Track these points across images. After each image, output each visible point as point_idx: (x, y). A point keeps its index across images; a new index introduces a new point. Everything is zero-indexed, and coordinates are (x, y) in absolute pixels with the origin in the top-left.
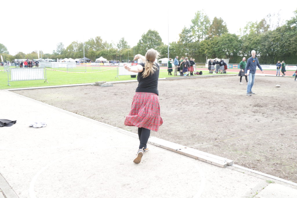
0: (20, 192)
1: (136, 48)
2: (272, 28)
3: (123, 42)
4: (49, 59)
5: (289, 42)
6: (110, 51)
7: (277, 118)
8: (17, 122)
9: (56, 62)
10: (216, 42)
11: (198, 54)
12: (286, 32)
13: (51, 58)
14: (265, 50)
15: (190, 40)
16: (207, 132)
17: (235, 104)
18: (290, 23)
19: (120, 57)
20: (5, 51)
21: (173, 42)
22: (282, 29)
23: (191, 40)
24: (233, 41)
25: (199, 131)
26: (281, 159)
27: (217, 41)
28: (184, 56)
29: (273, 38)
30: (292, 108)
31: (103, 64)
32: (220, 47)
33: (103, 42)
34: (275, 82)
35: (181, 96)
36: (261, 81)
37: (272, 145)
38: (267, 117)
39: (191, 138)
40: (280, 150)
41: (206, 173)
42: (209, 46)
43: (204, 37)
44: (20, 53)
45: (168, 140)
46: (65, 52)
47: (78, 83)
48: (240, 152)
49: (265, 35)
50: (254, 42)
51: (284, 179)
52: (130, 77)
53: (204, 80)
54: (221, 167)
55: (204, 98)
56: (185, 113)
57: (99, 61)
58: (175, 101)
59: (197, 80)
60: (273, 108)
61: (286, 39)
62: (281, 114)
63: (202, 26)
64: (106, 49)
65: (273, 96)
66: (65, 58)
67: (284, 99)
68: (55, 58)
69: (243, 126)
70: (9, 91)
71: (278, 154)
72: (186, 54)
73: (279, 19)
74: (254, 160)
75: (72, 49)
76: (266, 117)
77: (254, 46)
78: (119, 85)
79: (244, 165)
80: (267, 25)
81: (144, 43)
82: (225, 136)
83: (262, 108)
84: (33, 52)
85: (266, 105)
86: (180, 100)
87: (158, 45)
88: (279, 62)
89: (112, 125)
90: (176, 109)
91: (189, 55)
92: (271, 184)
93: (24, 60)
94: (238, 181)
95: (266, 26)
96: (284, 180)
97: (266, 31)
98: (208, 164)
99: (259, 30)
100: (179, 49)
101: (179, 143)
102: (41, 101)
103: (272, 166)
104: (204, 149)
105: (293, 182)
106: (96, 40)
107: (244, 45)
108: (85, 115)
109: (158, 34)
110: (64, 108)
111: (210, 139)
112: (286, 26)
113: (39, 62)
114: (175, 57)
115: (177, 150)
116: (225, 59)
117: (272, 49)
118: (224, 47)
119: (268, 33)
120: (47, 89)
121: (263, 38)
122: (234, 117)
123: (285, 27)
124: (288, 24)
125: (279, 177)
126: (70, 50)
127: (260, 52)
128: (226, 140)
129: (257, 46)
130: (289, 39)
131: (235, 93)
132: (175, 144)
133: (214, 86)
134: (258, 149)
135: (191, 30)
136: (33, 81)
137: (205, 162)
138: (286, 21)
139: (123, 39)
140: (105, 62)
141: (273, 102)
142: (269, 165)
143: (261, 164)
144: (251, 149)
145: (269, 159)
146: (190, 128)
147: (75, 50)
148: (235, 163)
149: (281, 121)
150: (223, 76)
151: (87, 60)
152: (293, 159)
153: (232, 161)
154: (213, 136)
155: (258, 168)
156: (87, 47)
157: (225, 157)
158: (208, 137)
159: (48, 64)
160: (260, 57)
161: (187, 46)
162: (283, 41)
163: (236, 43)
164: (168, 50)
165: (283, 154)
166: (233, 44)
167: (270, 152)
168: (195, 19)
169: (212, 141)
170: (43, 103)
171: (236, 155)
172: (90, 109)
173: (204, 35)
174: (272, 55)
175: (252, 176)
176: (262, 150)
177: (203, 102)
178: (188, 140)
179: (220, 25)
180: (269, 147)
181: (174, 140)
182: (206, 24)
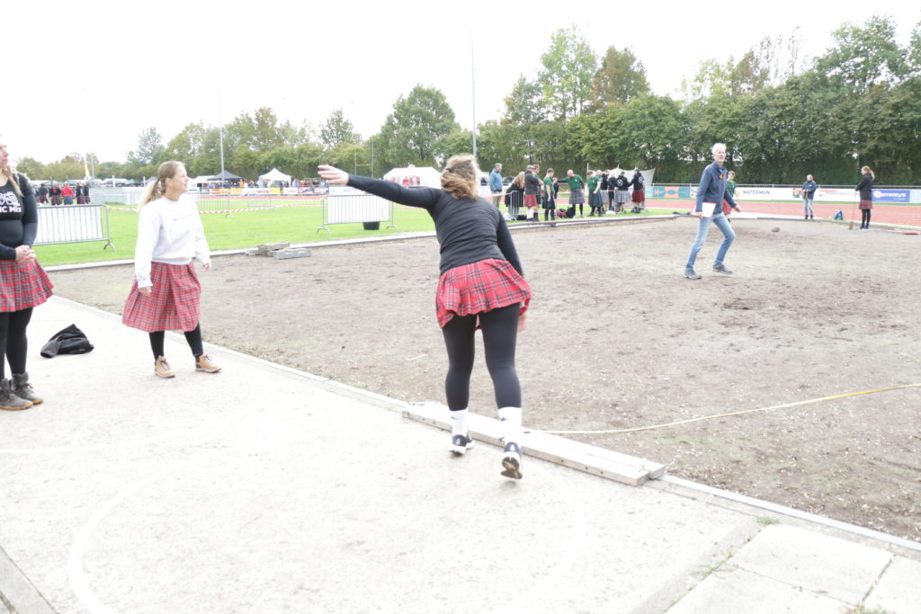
1: (377, 140)
2: (775, 81)
3: (339, 120)
4: (116, 177)
5: (824, 120)
6: (301, 151)
7: (790, 340)
9: (135, 188)
10: (614, 121)
11: (563, 158)
12: (816, 92)
13: (122, 173)
14: (757, 144)
15: (537, 116)
16: (590, 386)
17: (671, 301)
18: (823, 65)
21: (489, 122)
22: (802, 83)
23: (543, 114)
24: (664, 118)
25: (566, 383)
26: (800, 455)
27: (618, 119)
28: (522, 160)
29: (777, 107)
30: (830, 309)
31: (282, 189)
32: (625, 136)
33: (277, 125)
34: (786, 236)
36: (745, 234)
37: (776, 419)
38: (762, 338)
39: (542, 403)
40: (795, 430)
41: (587, 503)
42: (593, 132)
43: (578, 106)
49: (754, 101)
50: (724, 120)
52: (363, 228)
54: (630, 485)
55: (580, 285)
57: (268, 181)
60: (779, 312)
61: (815, 112)
62: (802, 328)
63: (576, 75)
64: (288, 146)
65: (780, 275)
67: (811, 284)
69: (692, 366)
71: (790, 443)
72: (527, 157)
73: (794, 54)
74: (725, 462)
75: (185, 147)
76: (758, 339)
77: (724, 131)
78: (331, 251)
79: (697, 477)
80: (761, 71)
81: (401, 126)
82: (641, 395)
83: (746, 313)
84: (67, 157)
85: (761, 303)
87: (443, 132)
89: (310, 372)
92: (770, 526)
94: (678, 523)
95: (757, 73)
96: (808, 513)
97: (760, 86)
98: (593, 477)
99: (737, 84)
100: (505, 144)
102: (96, 305)
103: (774, 477)
105: (830, 517)
106: (257, 119)
107: (696, 130)
108: (227, 343)
109: (443, 98)
111: (597, 404)
112: (814, 76)
117: (777, 141)
118: (637, 136)
119: (763, 95)
120: (110, 270)
121: (751, 108)
122: (666, 340)
123: (810, 75)
124: (820, 68)
125: (793, 507)
126: (179, 150)
127: (744, 150)
128: (645, 408)
129: (733, 130)
130: (822, 110)
131: (672, 270)
133: (610, 250)
134: (736, 429)
135: (541, 86)
136: (68, 246)
137: (584, 470)
138: (813, 60)
139: (339, 113)
141: (781, 293)
142: (765, 472)
143: (744, 473)
144: (716, 429)
145: (767, 457)
146: (539, 374)
147: (194, 150)
148: (669, 471)
149: (802, 348)
150: (635, 221)
151: (233, 180)
152: (833, 455)
153: (662, 466)
154: (607, 395)
155: (735, 484)
156: (230, 141)
157: (640, 456)
158: (591, 399)
159: (115, 194)
160: (741, 165)
161: (530, 132)
162: (807, 116)
163: (672, 123)
164: (472, 147)
165: (805, 442)
166: (663, 126)
167: (770, 438)
168: (553, 53)
169: (603, 412)
170: (101, 311)
171: (673, 450)
172: (243, 326)
173: (578, 99)
174: (776, 159)
175: (717, 508)
176: (747, 432)
177: (576, 298)
178: (534, 409)
179: (624, 73)
180: (766, 424)
181: (492, 410)
182: (585, 67)
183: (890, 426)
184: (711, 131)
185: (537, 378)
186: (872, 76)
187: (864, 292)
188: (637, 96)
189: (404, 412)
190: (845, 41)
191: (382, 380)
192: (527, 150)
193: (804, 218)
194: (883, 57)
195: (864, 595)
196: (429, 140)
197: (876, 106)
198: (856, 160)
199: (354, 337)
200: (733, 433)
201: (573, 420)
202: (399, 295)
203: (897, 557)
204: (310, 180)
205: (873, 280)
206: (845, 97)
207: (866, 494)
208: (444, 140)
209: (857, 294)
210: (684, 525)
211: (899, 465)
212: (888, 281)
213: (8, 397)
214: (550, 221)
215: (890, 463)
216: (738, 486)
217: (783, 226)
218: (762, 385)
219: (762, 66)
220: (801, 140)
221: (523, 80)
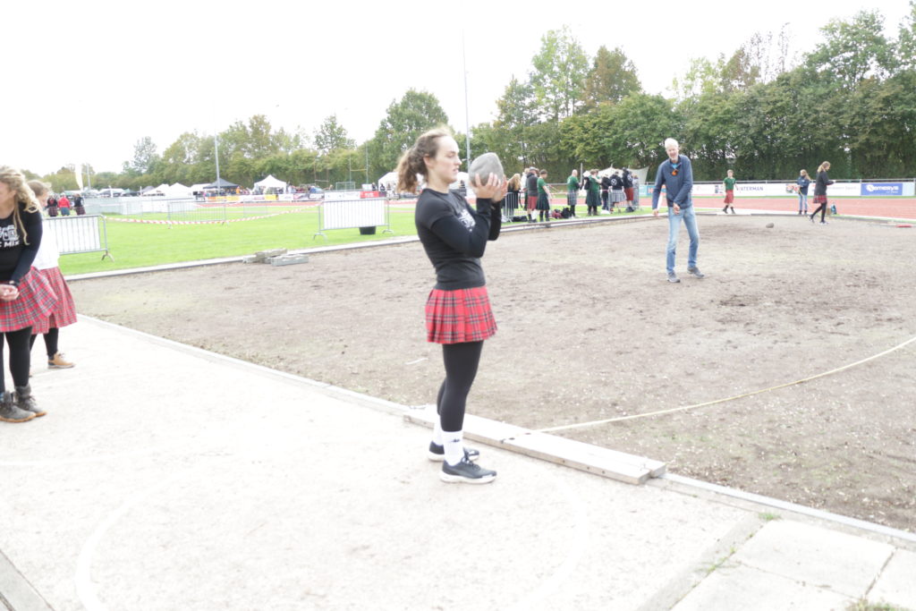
1: (372, 145)
2: (767, 77)
3: (332, 128)
4: (113, 187)
5: (815, 116)
6: (296, 158)
7: (787, 335)
9: (131, 198)
10: (606, 121)
11: (557, 159)
12: (806, 87)
13: (117, 184)
14: (749, 141)
15: (530, 118)
16: (590, 386)
17: (668, 299)
18: (813, 60)
19: (325, 175)
21: (481, 125)
22: (793, 79)
23: (535, 115)
24: (656, 117)
25: (565, 384)
26: (800, 450)
27: (610, 119)
28: (516, 162)
29: (768, 104)
30: (827, 304)
31: (277, 196)
32: (618, 136)
33: (272, 132)
34: (780, 231)
35: (512, 284)
36: (739, 230)
37: (775, 414)
38: (759, 334)
39: (542, 404)
40: (794, 425)
41: (589, 502)
42: (586, 133)
43: (570, 106)
46: (161, 167)
47: (204, 256)
48: (683, 438)
49: (746, 98)
50: (716, 118)
52: (359, 232)
54: (632, 484)
55: (576, 285)
56: (522, 333)
57: (264, 188)
59: (554, 235)
60: (775, 307)
61: (807, 107)
62: (798, 323)
63: (565, 74)
64: (282, 152)
65: (775, 271)
66: (161, 184)
67: (806, 279)
68: (133, 184)
69: (690, 363)
71: (789, 438)
72: (521, 158)
73: (784, 51)
74: (725, 459)
75: (181, 155)
76: (755, 335)
77: (716, 128)
78: (327, 257)
79: (698, 475)
80: (752, 69)
81: (394, 130)
82: (640, 394)
83: (742, 309)
84: (63, 168)
85: (757, 300)
86: (508, 294)
89: (311, 378)
91: (529, 161)
92: (772, 521)
94: (680, 521)
95: (749, 71)
96: (808, 508)
97: (751, 83)
98: (595, 477)
99: (728, 81)
100: (498, 146)
101: (508, 420)
102: (96, 316)
103: (774, 473)
104: (581, 433)
105: (831, 512)
106: (252, 126)
107: (688, 127)
108: (228, 351)
109: (437, 102)
110: (167, 333)
111: (597, 404)
112: (805, 71)
115: (502, 442)
117: (769, 137)
118: (630, 135)
119: (754, 91)
120: (112, 278)
121: (743, 105)
122: (664, 339)
123: (801, 71)
124: (810, 63)
125: (795, 502)
126: (175, 159)
127: (736, 147)
128: (645, 406)
129: (725, 128)
130: (813, 105)
132: (497, 422)
133: (606, 250)
134: (734, 426)
135: (533, 87)
136: (67, 256)
137: (587, 470)
138: (803, 56)
139: (333, 119)
141: (776, 289)
142: (765, 468)
143: (744, 469)
144: (715, 427)
145: (767, 453)
146: (539, 375)
147: (189, 158)
148: (670, 469)
149: (799, 343)
151: (228, 188)
152: (832, 450)
153: (662, 464)
154: (606, 395)
155: (735, 480)
156: (226, 149)
157: (641, 455)
158: (591, 398)
159: (112, 204)
160: (734, 162)
161: (524, 134)
162: (799, 112)
163: (664, 121)
164: (466, 150)
165: (804, 437)
166: (656, 125)
167: (770, 434)
168: (544, 55)
169: (603, 412)
170: (101, 322)
172: (243, 333)
173: (571, 101)
174: (769, 155)
175: (719, 505)
176: (746, 428)
177: (573, 299)
178: (534, 411)
179: (615, 72)
180: (765, 420)
181: (493, 412)
182: (577, 68)
183: (889, 419)
184: (703, 129)
185: (536, 379)
186: (862, 71)
187: (859, 286)
188: (629, 96)
189: (405, 417)
190: (835, 37)
191: (383, 384)
192: (521, 152)
193: (797, 213)
194: (872, 52)
195: (867, 589)
197: (866, 100)
198: (848, 155)
199: (353, 342)
200: (733, 430)
201: (573, 420)
202: (396, 299)
203: (899, 550)
204: (305, 186)
205: (868, 273)
206: (836, 92)
207: (866, 488)
209: (853, 288)
210: (686, 522)
211: (899, 458)
212: (883, 275)
213: (10, 409)
214: (545, 222)
215: (889, 456)
216: (738, 482)
217: (777, 222)
218: (760, 381)
219: (752, 63)
220: (792, 135)
221: (514, 83)
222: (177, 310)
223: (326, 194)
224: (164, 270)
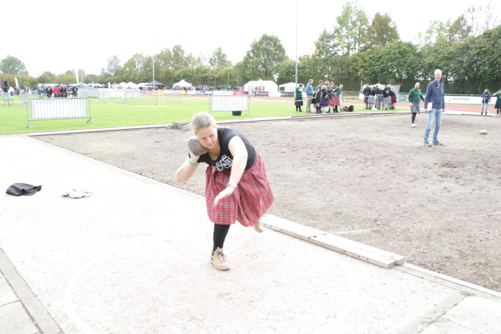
0: (48, 303)
1: (241, 65)
2: (477, 32)
3: (219, 54)
4: (95, 83)
6: (198, 70)
7: (481, 186)
8: (42, 187)
9: (106, 89)
10: (378, 56)
11: (347, 77)
13: (98, 80)
14: (463, 71)
15: (333, 53)
16: (361, 209)
17: (409, 161)
19: (214, 81)
20: (21, 70)
21: (305, 56)
22: (493, 34)
23: (336, 51)
24: (407, 55)
25: (347, 207)
26: (488, 255)
27: (380, 55)
28: (323, 78)
29: (477, 49)
31: (186, 91)
32: (384, 65)
33: (185, 55)
34: (479, 125)
35: (318, 148)
36: (454, 123)
37: (472, 233)
38: (464, 184)
39: (333, 217)
40: (484, 240)
41: (359, 277)
42: (365, 63)
43: (357, 46)
44: (46, 73)
45: (295, 221)
46: (122, 72)
47: (144, 123)
48: (416, 243)
49: (463, 45)
50: (443, 57)
51: (491, 289)
52: (232, 114)
53: (358, 120)
54: (384, 267)
55: (356, 150)
56: (323, 176)
57: (178, 86)
58: (307, 155)
59: (344, 121)
60: (474, 170)
62: (488, 179)
63: (355, 28)
64: (190, 67)
65: (475, 148)
66: (121, 82)
67: (494, 154)
68: (104, 81)
69: (422, 199)
70: (28, 136)
71: (481, 247)
72: (326, 76)
73: (489, 17)
74: (441, 257)
75: (133, 66)
76: (461, 185)
77: (443, 63)
79: (424, 265)
80: (468, 27)
81: (254, 57)
82: (391, 215)
83: (454, 169)
84: (68, 71)
85: (463, 164)
86: (317, 153)
87: (279, 61)
88: (486, 90)
89: (201, 195)
90: (309, 169)
91: (331, 78)
92: (469, 297)
93: (53, 86)
94: (412, 292)
95: (465, 28)
96: (493, 291)
97: (466, 36)
98: (362, 262)
99: (453, 35)
100: (314, 68)
101: (314, 226)
102: (82, 153)
103: (471, 268)
104: (355, 236)
106: (174, 51)
107: (426, 62)
108: (155, 177)
109: (280, 41)
110: (121, 165)
111: (366, 220)
113: (78, 88)
114: (308, 81)
115: (309, 238)
116: (393, 86)
117: (475, 69)
118: (391, 65)
119: (468, 41)
120: (92, 133)
121: (460, 49)
122: (406, 184)
123: (498, 29)
125: (484, 286)
126: (130, 68)
127: (454, 74)
128: (393, 223)
129: (449, 62)
131: (410, 143)
132: (307, 227)
133: (374, 131)
134: (447, 238)
135: (336, 35)
136: (68, 120)
137: (358, 258)
139: (220, 49)
140: (190, 89)
141: (475, 159)
142: (465, 264)
143: (452, 264)
144: (435, 238)
145: (467, 255)
146: (332, 201)
147: (138, 68)
148: (407, 261)
149: (488, 192)
150: (389, 115)
151: (159, 86)
153: (403, 257)
154: (371, 215)
155: (447, 270)
156: (158, 63)
157: (390, 251)
159: (93, 92)
160: (453, 83)
161: (329, 62)
162: (495, 54)
163: (412, 58)
164: (295, 70)
166: (406, 59)
167: (468, 244)
168: (343, 16)
169: (369, 224)
170: (85, 157)
171: (410, 248)
172: (164, 167)
173: (357, 44)
174: (474, 79)
175: (437, 284)
176: (454, 240)
177: (354, 158)
178: (328, 221)
179: (384, 27)
180: (466, 236)
181: (305, 220)
182: (362, 24)
184: (435, 63)
188: (392, 42)
192: (327, 73)
196: (270, 65)
200: (446, 240)
201: (351, 228)
204: (202, 87)
208: (279, 66)
210: (416, 293)
216: (449, 272)
218: (464, 212)
219: (468, 24)
220: (490, 68)
221: (325, 32)
222: (127, 153)
223: (214, 91)
224: (121, 130)
